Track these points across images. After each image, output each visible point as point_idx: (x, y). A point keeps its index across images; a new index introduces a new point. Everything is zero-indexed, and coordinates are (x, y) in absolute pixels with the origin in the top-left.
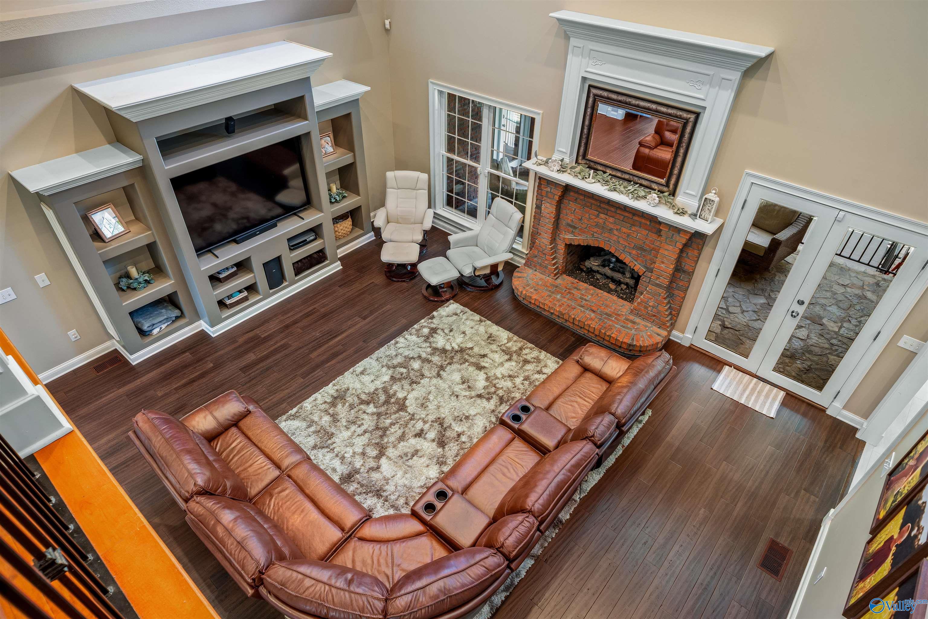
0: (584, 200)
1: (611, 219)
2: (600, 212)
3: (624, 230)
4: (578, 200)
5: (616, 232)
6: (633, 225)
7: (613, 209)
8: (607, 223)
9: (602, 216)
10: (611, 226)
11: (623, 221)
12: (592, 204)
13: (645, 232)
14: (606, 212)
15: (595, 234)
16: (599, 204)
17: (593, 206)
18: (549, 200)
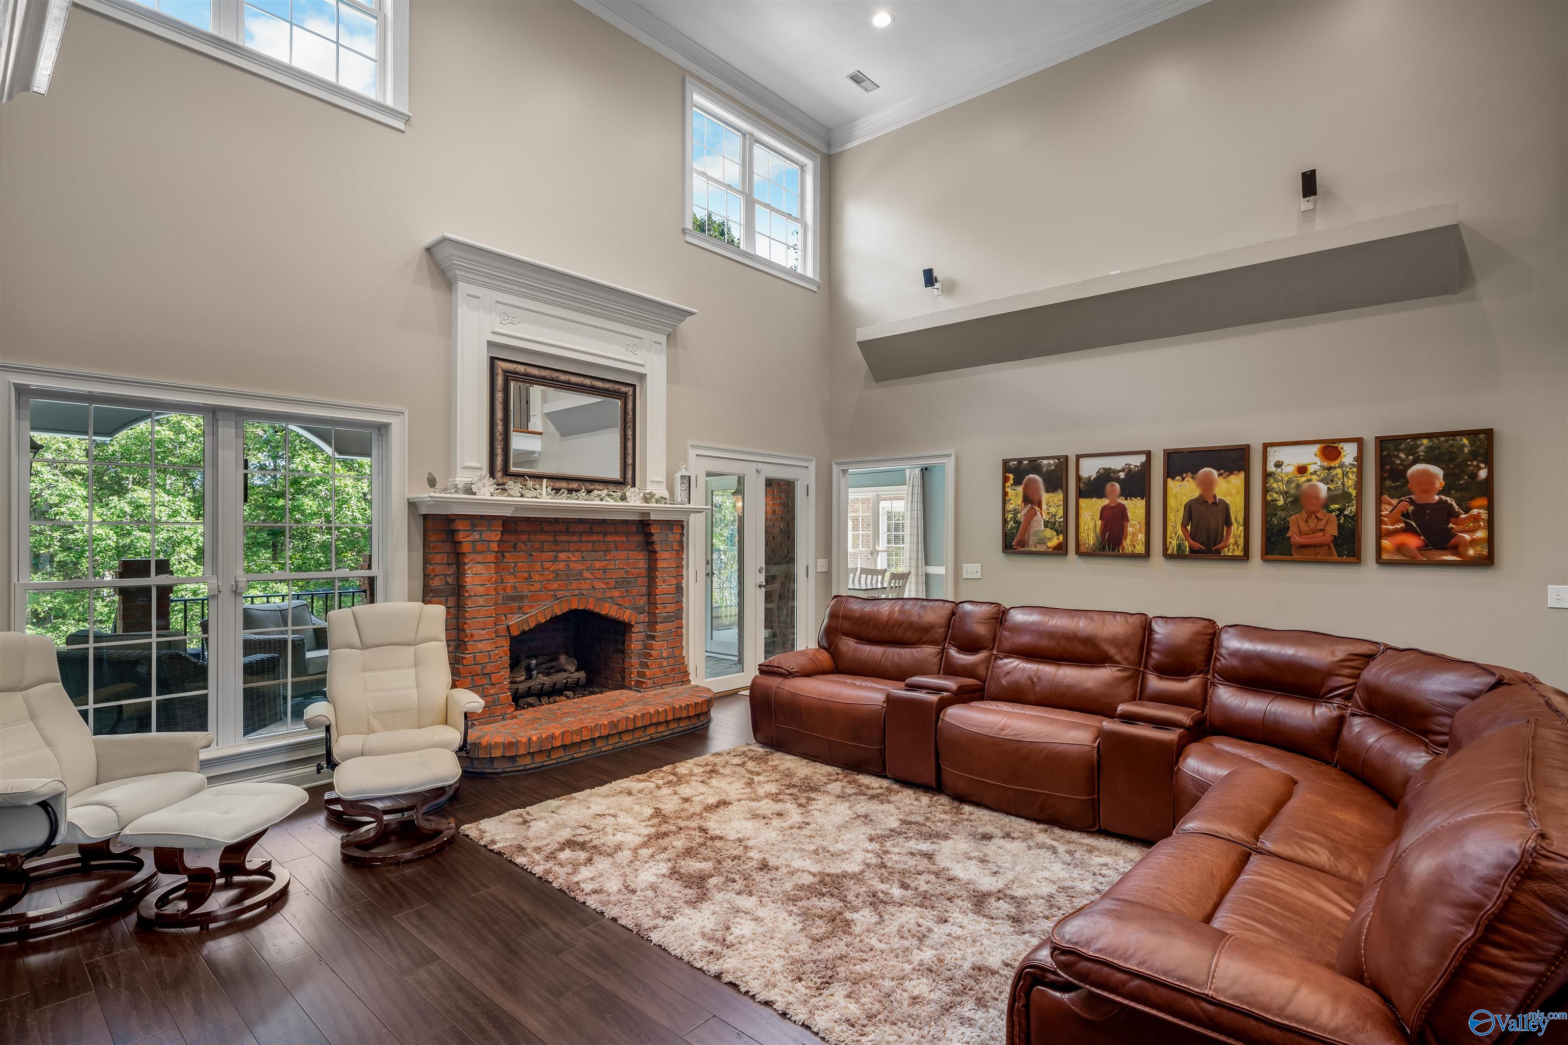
0: (530, 541)
1: (577, 554)
2: (557, 552)
3: (598, 564)
4: (520, 545)
5: (587, 574)
6: (607, 551)
7: (575, 538)
8: (572, 565)
9: (562, 556)
10: (579, 567)
11: (593, 551)
12: (542, 542)
13: (622, 554)
14: (566, 546)
15: (557, 593)
16: (552, 539)
17: (545, 544)
18: (479, 558)
